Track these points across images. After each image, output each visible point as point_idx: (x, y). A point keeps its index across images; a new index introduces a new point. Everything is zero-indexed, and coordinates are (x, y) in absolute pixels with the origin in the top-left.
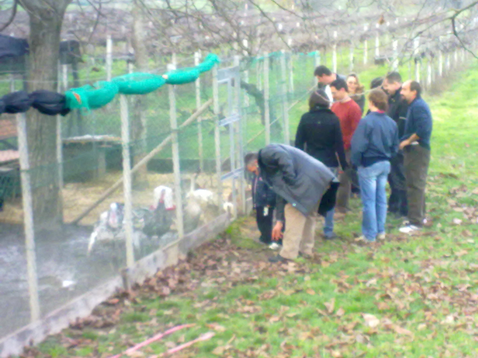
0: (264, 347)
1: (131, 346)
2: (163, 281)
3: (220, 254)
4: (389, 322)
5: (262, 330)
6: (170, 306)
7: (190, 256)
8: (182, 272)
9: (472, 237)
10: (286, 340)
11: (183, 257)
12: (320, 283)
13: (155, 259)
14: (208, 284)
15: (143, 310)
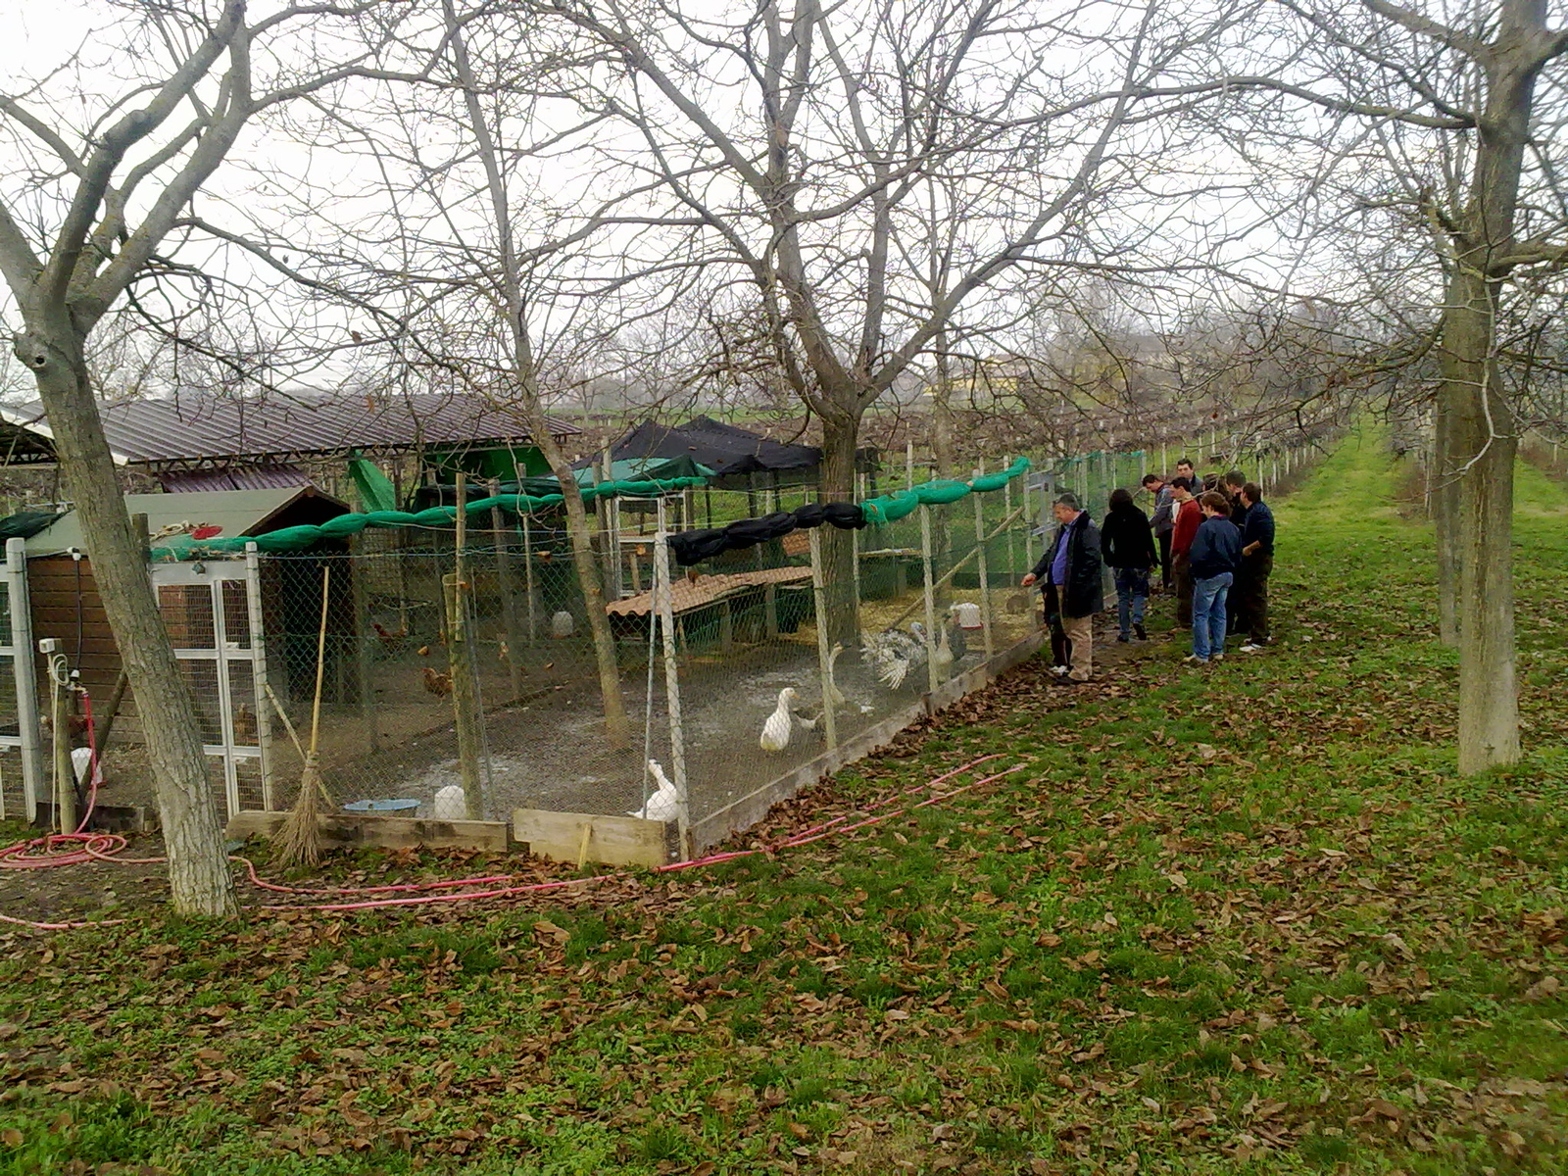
0: (1084, 780)
1: (936, 777)
2: (971, 706)
3: (1033, 677)
4: (1227, 752)
5: (1081, 761)
6: (978, 733)
7: (1000, 678)
8: (991, 697)
9: (1324, 656)
10: (1109, 772)
11: (992, 681)
12: (1148, 709)
13: (961, 683)
14: (1020, 710)
15: (948, 738)
